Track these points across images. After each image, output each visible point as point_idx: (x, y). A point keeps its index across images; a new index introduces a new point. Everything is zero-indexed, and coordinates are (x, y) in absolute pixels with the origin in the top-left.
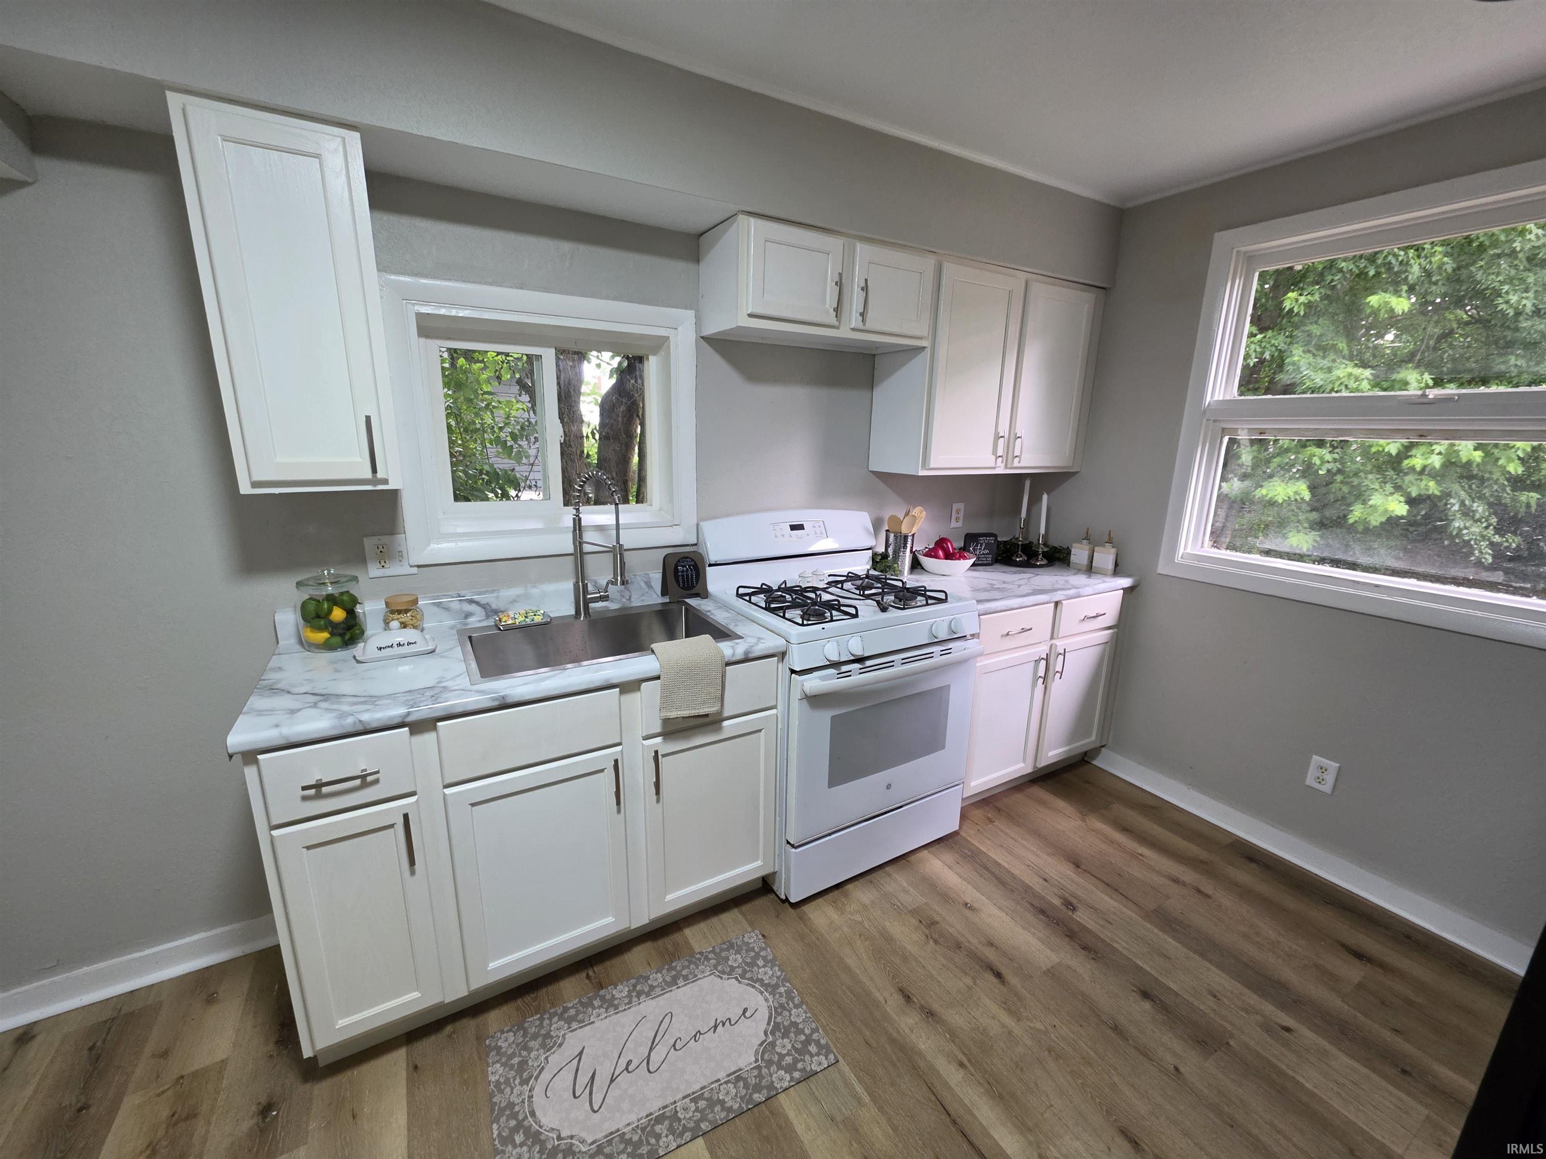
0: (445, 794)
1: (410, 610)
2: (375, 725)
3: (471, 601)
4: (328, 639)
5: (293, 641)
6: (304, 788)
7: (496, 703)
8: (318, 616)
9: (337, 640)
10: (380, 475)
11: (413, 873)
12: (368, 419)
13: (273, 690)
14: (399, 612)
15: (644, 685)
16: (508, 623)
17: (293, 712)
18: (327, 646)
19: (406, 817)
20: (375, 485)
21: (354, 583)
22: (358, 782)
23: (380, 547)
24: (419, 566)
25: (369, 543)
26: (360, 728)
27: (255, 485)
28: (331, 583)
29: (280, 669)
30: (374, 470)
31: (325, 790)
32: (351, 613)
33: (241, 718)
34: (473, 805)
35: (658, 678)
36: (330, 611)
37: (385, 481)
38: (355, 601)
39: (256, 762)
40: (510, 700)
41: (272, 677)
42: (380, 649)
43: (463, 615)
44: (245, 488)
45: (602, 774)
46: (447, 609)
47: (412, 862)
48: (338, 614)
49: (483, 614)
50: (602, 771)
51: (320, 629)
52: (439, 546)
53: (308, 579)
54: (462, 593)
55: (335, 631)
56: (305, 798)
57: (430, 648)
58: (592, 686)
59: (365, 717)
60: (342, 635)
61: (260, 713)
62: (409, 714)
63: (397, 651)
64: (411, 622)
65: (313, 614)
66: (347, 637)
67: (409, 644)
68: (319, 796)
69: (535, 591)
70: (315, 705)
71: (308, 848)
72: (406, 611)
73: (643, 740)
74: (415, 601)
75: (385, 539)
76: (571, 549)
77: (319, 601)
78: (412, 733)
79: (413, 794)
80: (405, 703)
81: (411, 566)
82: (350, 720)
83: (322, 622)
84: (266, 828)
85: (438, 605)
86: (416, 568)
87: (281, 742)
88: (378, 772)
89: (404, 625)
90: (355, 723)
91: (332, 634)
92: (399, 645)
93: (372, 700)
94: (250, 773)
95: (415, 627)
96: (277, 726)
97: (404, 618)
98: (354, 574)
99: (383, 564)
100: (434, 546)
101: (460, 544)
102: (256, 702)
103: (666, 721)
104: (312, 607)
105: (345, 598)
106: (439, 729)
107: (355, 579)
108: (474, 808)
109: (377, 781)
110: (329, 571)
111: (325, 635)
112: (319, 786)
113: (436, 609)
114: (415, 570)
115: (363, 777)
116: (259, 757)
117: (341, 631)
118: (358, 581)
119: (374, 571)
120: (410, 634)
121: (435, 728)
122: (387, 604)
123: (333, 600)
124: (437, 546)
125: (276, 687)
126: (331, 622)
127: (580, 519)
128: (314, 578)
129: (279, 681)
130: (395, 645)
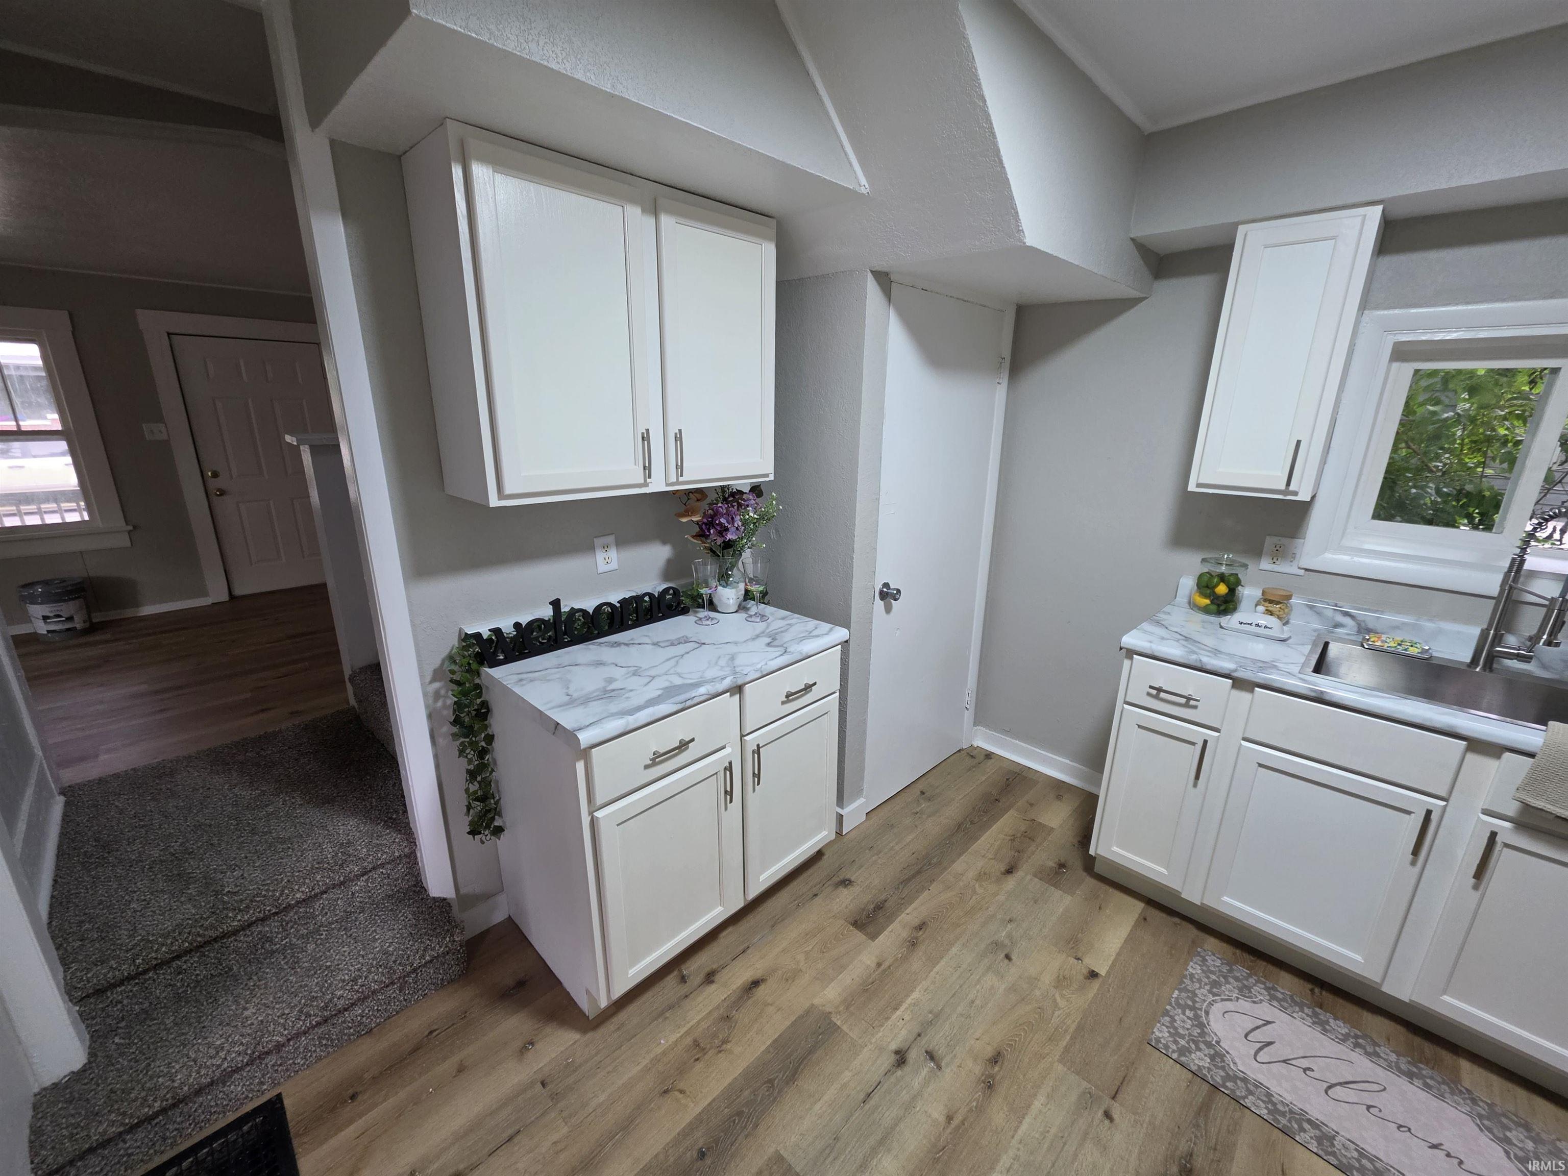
0: (1241, 744)
1: (1281, 603)
2: (1208, 667)
3: (1346, 614)
4: (1207, 605)
5: (1185, 600)
6: (1151, 687)
7: (1312, 694)
8: (1207, 587)
9: (1214, 607)
10: (1292, 488)
11: (1195, 785)
12: (1299, 442)
13: (1158, 623)
14: (1271, 602)
15: (1507, 755)
16: (1376, 644)
17: (1163, 638)
18: (1205, 610)
19: (1205, 742)
20: (1285, 496)
21: (1244, 569)
22: (1183, 701)
23: (1278, 546)
24: (1306, 570)
25: (1269, 542)
26: (1199, 665)
27: (1199, 485)
28: (1226, 565)
29: (1169, 613)
30: (1288, 483)
31: (1162, 695)
32: (1232, 591)
33: (1135, 630)
34: (1260, 765)
35: (1532, 755)
36: (1217, 585)
37: (1295, 493)
38: (1238, 583)
39: (1131, 658)
40: (1327, 698)
41: (1162, 616)
42: (1241, 623)
43: (1333, 624)
44: (1192, 487)
45: (1407, 816)
46: (1319, 613)
47: (1197, 777)
48: (1222, 589)
49: (1356, 629)
50: (1409, 813)
51: (1205, 596)
52: (1334, 556)
53: (1211, 558)
54: (1340, 604)
55: (1215, 601)
56: (1149, 694)
57: (1285, 636)
59: (1205, 660)
60: (1219, 605)
61: (1145, 632)
62: (1236, 671)
63: (1253, 629)
64: (1278, 613)
65: (1204, 584)
66: (1222, 608)
67: (1266, 627)
68: (1156, 697)
69: (1429, 625)
70: (1178, 641)
71: (1139, 726)
72: (1278, 603)
73: (1483, 813)
74: (1289, 597)
75: (1284, 541)
76: (1494, 591)
77: (1212, 576)
78: (1234, 686)
79: (1217, 730)
80: (1236, 663)
81: (1299, 568)
82: (1194, 657)
83: (1208, 592)
84: (1123, 701)
85: (1311, 608)
86: (1303, 571)
87: (1149, 652)
88: (1198, 701)
89: (1270, 613)
90: (1196, 660)
91: (1212, 602)
92: (1257, 625)
93: (1216, 652)
94: (1127, 663)
95: (1279, 618)
96: (1151, 642)
97: (1275, 608)
98: (1246, 562)
99: (1275, 560)
100: (1328, 555)
101: (1356, 559)
102: (1145, 626)
103: (1526, 808)
104: (1206, 578)
105: (1232, 579)
106: (1255, 692)
107: (1245, 566)
108: (1261, 769)
109: (1195, 707)
110: (1228, 555)
111: (1207, 601)
112: (1159, 690)
113: (1307, 610)
114: (1302, 572)
115: (1189, 699)
116: (1135, 656)
117: (1219, 602)
118: (1247, 568)
119: (1265, 564)
120: (1272, 621)
121: (1252, 691)
122: (1264, 593)
123: (1222, 578)
124: (1330, 556)
125: (1163, 623)
126: (1214, 592)
127: (1523, 561)
128: (1216, 559)
129: (1164, 620)
130: (1254, 624)
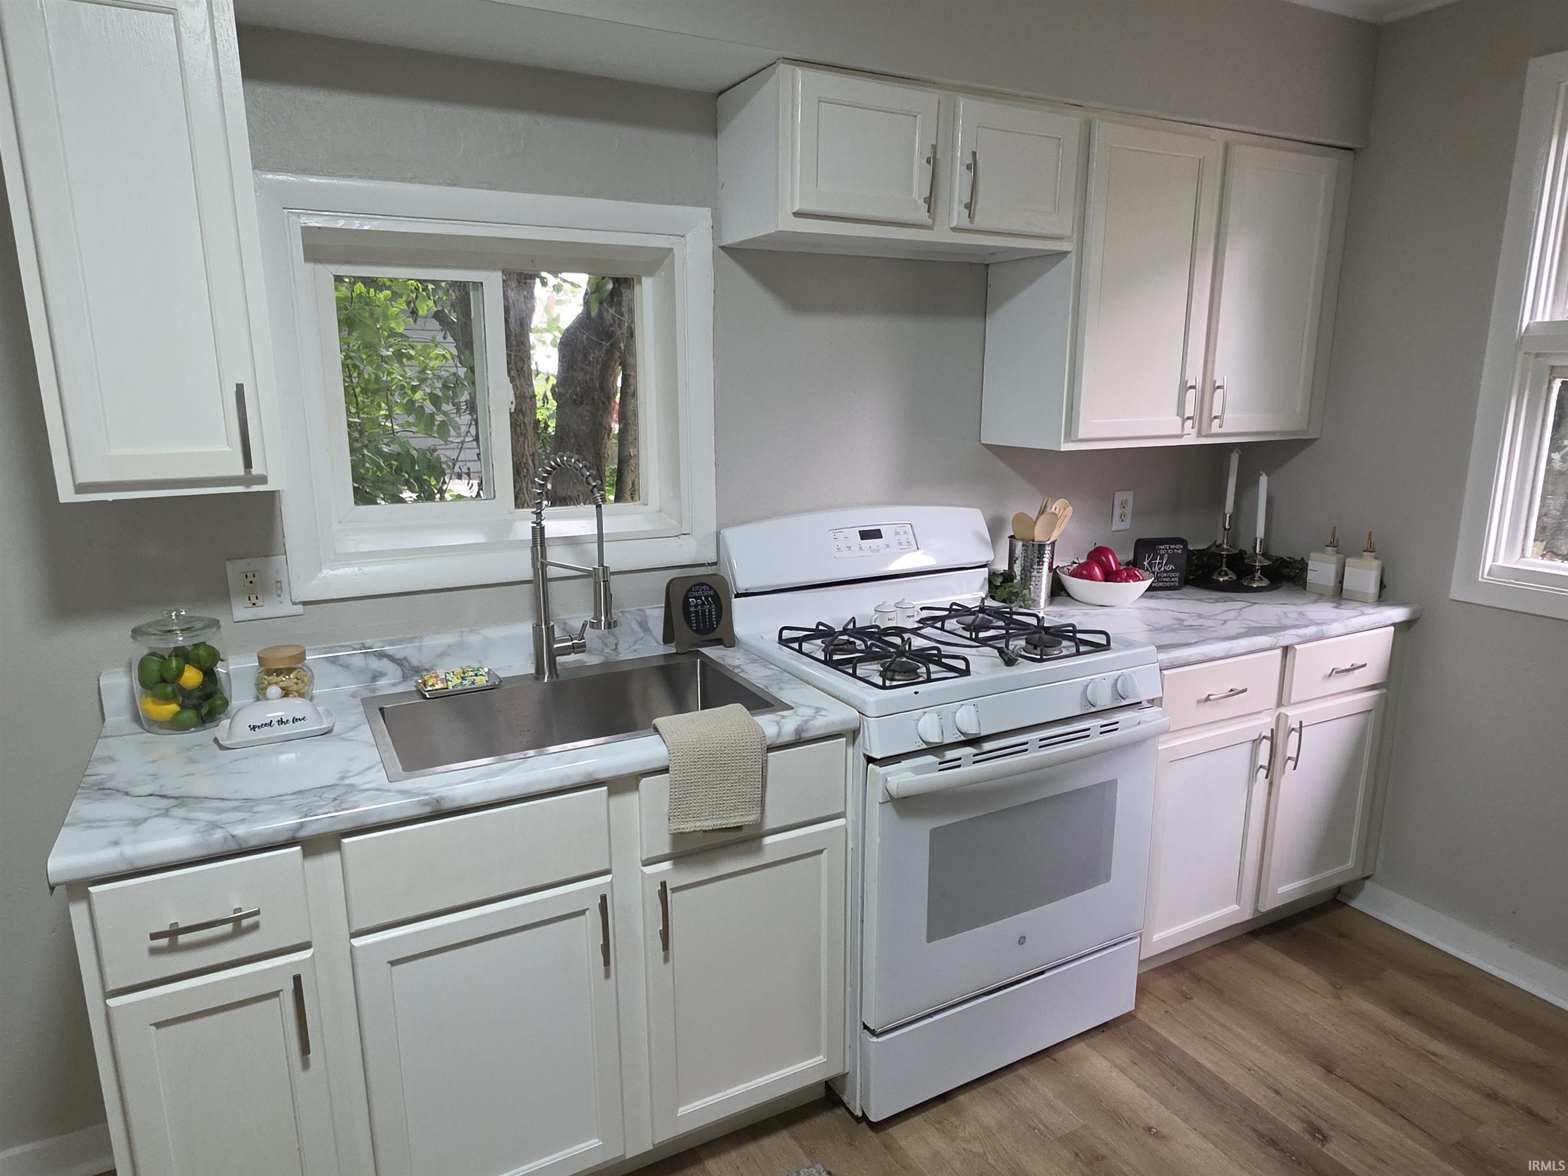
0: (352, 946)
1: (296, 669)
2: (253, 842)
3: (381, 655)
4: (178, 713)
5: (125, 717)
6: (154, 936)
7: (426, 810)
8: (164, 681)
9: (190, 715)
10: (256, 470)
11: (306, 1065)
12: (240, 388)
13: (104, 790)
14: (279, 672)
15: (644, 781)
16: (437, 687)
17: (136, 823)
18: (176, 725)
19: (297, 980)
20: (248, 486)
21: (214, 629)
22: (229, 927)
23: (250, 575)
24: (305, 603)
25: (234, 570)
26: (233, 846)
27: (80, 488)
28: (182, 630)
29: (111, 759)
30: (248, 464)
31: (182, 939)
32: (209, 674)
33: (63, 830)
34: (393, 963)
35: (665, 770)
36: (180, 673)
37: (263, 480)
38: (216, 657)
39: (87, 896)
40: (447, 805)
41: (104, 770)
42: (254, 728)
43: (370, 675)
44: (66, 494)
45: (582, 918)
46: (346, 667)
47: (305, 1049)
48: (192, 677)
49: (399, 673)
50: (583, 912)
51: (166, 699)
52: (335, 572)
53: (149, 625)
54: (368, 642)
55: (187, 701)
56: (154, 951)
57: (325, 726)
58: (567, 783)
59: (240, 830)
60: (197, 708)
61: (90, 824)
62: (302, 825)
63: (279, 731)
64: (296, 688)
65: (156, 677)
66: (204, 711)
67: (295, 720)
68: (174, 948)
69: (474, 639)
70: (166, 813)
71: (158, 1025)
72: (289, 671)
73: (644, 865)
74: (301, 657)
75: (256, 563)
76: (527, 573)
77: (163, 657)
78: (307, 854)
79: (306, 946)
80: (296, 810)
81: (294, 603)
82: (219, 835)
83: (169, 689)
84: (99, 993)
85: (334, 661)
86: (301, 606)
87: (123, 867)
88: (257, 913)
89: (286, 693)
90: (225, 839)
91: (183, 706)
92: (281, 722)
93: (249, 805)
94: (78, 912)
95: (301, 695)
96: (116, 843)
97: (288, 681)
98: (213, 615)
99: (254, 600)
100: (327, 572)
101: (365, 569)
102: (82, 808)
103: (678, 837)
104: (154, 666)
105: (202, 652)
106: (345, 848)
107: (215, 623)
108: (396, 968)
109: (255, 927)
110: (178, 612)
111: (174, 708)
112: (174, 932)
113: (329, 667)
114: (299, 609)
115: (237, 920)
116: (92, 889)
117: (195, 702)
118: (219, 627)
119: (241, 611)
120: (295, 706)
121: (338, 847)
122: (261, 660)
123: (184, 656)
124: (331, 572)
125: (108, 785)
126: (181, 689)
127: (542, 529)
128: (156, 623)
129: (111, 777)
130: (275, 723)
